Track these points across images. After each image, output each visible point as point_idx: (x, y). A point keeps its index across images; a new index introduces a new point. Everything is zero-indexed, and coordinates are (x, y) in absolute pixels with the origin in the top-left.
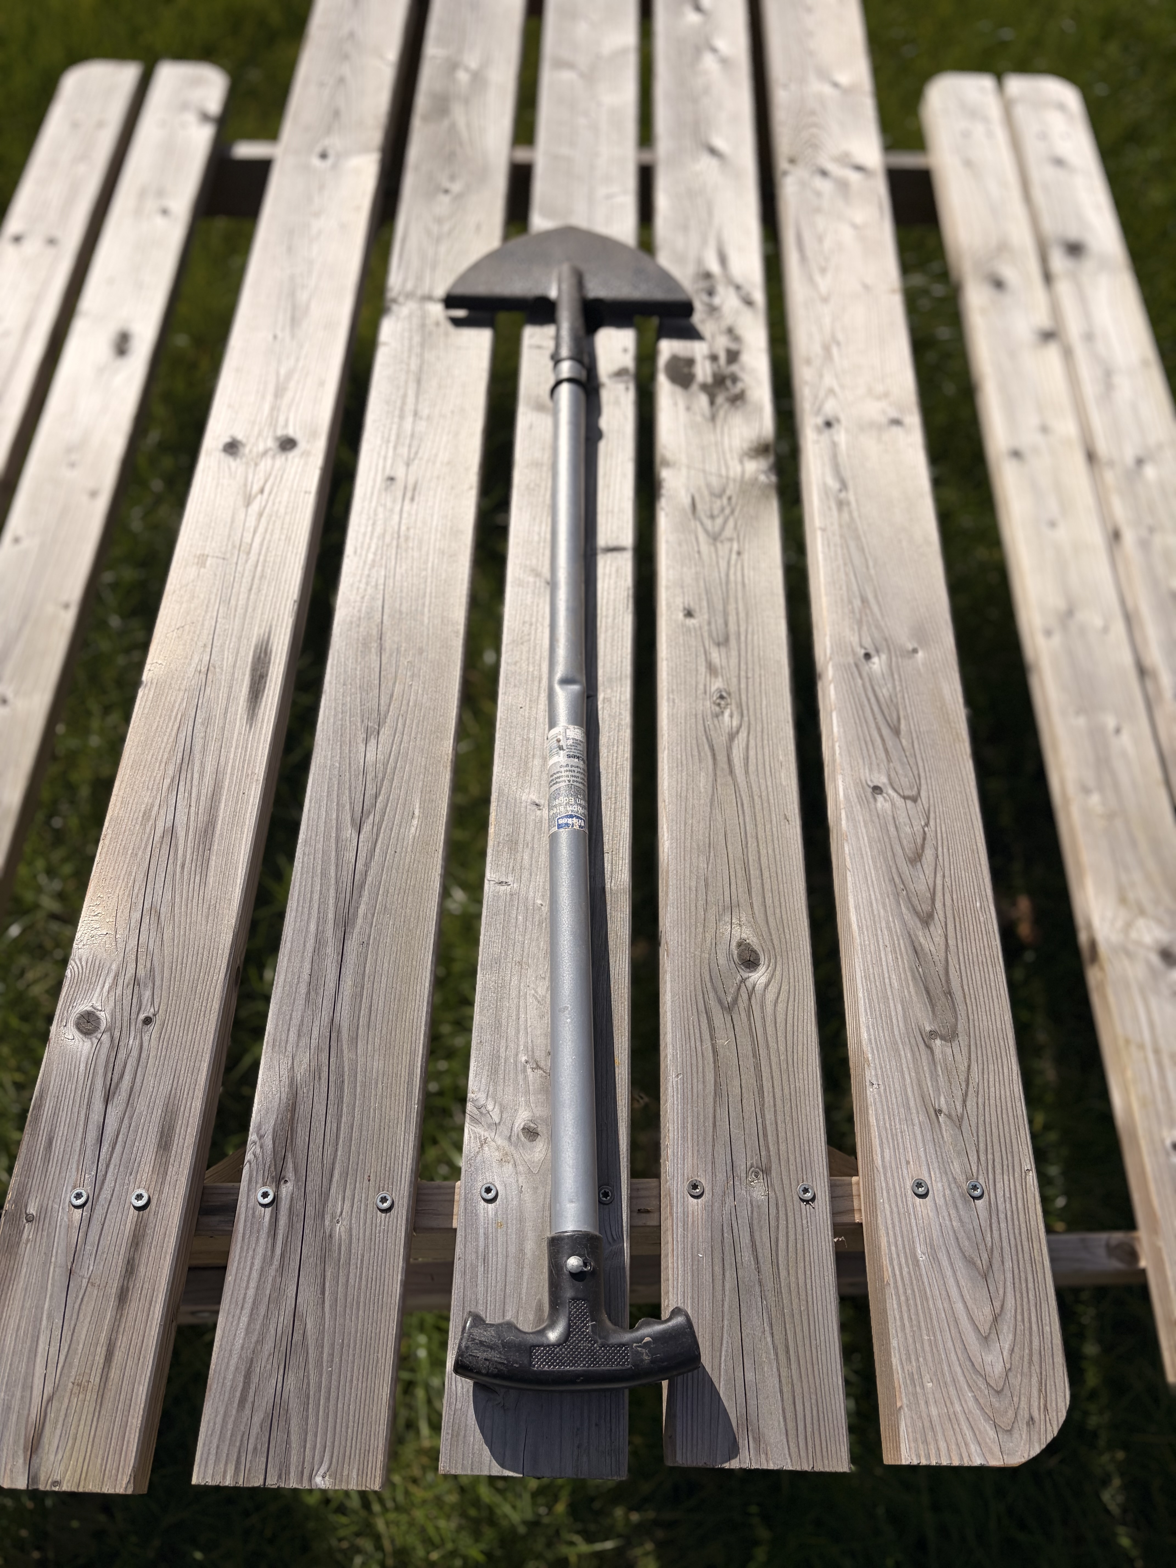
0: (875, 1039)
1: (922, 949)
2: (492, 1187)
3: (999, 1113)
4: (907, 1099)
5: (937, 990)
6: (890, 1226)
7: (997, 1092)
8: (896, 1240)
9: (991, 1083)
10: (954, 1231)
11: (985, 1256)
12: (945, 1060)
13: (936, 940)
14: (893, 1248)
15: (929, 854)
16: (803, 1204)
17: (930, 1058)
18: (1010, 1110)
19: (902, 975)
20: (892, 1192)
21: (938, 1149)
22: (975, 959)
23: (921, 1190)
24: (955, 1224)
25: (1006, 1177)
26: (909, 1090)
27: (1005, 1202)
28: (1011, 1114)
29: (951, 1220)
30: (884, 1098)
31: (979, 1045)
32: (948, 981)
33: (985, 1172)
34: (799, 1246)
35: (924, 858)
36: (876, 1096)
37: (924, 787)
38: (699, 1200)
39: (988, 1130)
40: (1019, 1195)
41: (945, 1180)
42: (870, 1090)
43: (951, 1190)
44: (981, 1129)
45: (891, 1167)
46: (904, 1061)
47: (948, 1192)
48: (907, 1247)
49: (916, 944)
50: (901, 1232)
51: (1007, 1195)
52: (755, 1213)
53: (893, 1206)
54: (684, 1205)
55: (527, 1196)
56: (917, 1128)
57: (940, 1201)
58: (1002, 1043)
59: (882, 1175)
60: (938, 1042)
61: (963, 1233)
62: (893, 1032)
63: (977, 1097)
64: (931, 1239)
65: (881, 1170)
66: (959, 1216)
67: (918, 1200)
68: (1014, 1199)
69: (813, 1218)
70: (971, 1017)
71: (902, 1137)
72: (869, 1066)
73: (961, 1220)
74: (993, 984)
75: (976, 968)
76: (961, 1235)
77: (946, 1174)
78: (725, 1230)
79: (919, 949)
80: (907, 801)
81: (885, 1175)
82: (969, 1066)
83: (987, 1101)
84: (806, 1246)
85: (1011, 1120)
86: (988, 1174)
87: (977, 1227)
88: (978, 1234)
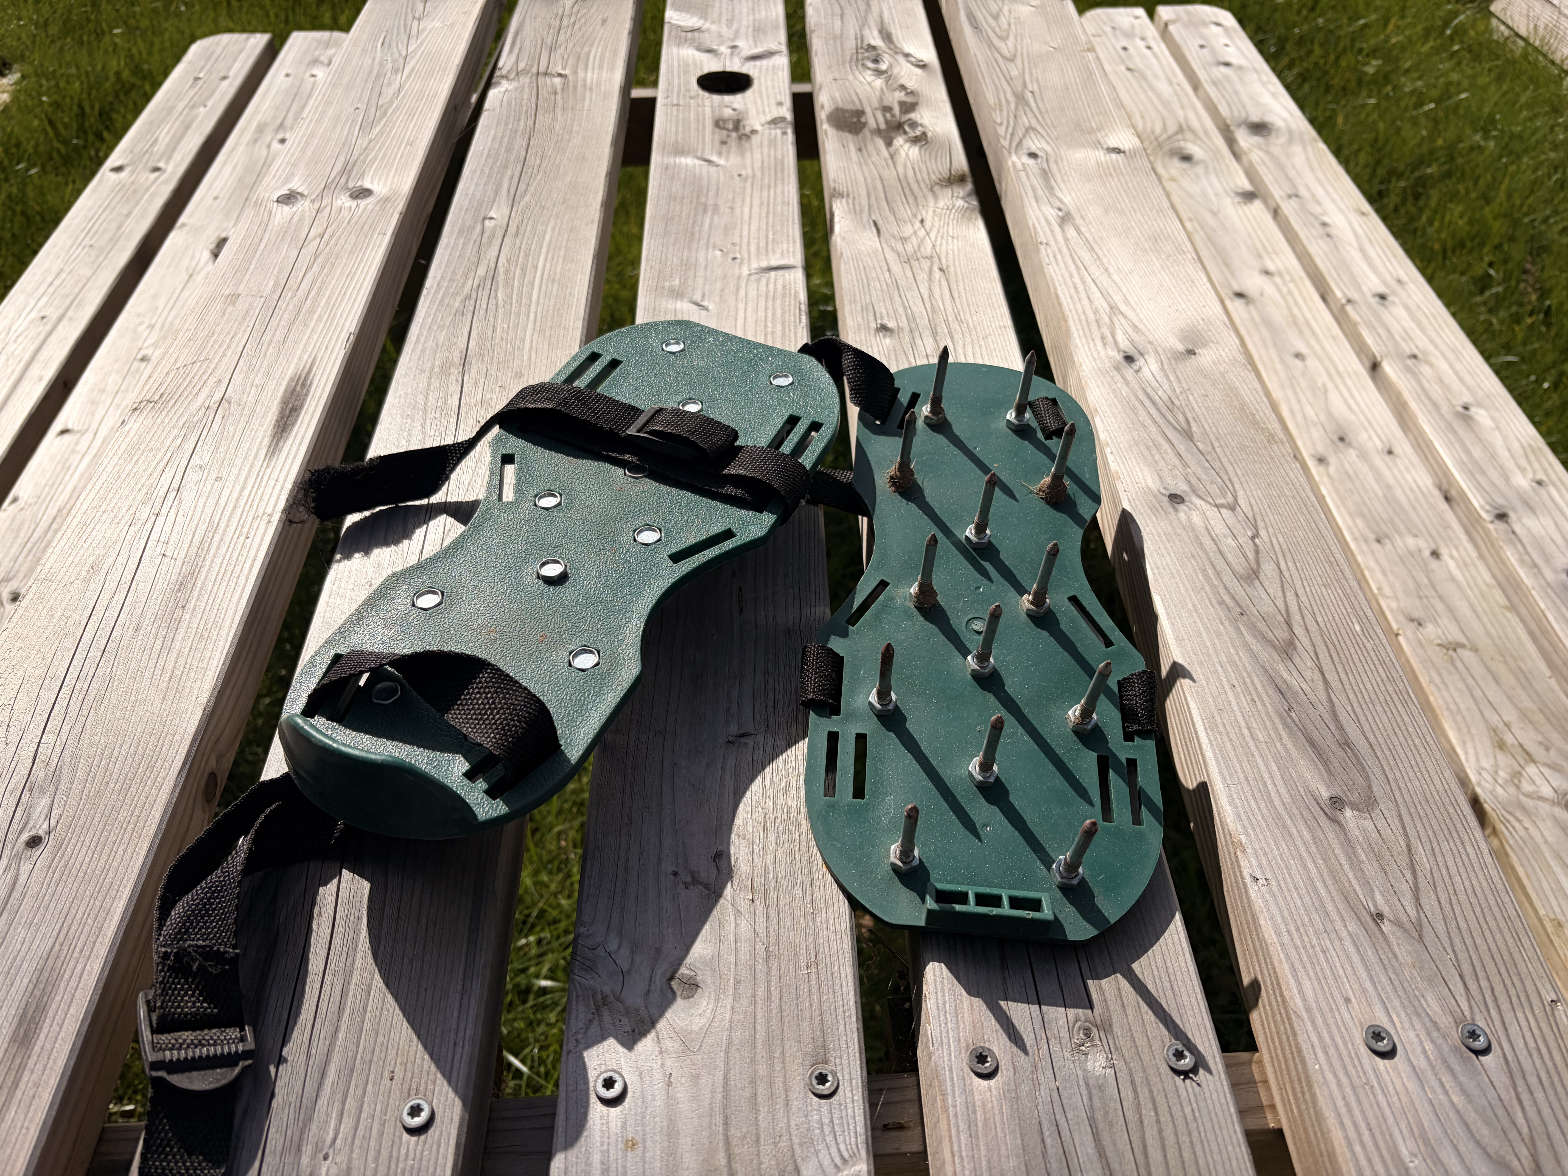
0: (1246, 812)
1: (1289, 688)
2: (616, 1077)
3: (1479, 913)
4: (1320, 899)
5: (1328, 742)
6: (1343, 1110)
7: (1467, 883)
8: (1360, 1135)
9: (1453, 870)
10: (1458, 1112)
11: (1524, 1152)
12: (1367, 838)
13: (1308, 674)
14: (1358, 1149)
15: (1268, 569)
16: (1179, 1080)
17: (1342, 837)
18: (1495, 909)
19: (1268, 723)
20: (1332, 1051)
21: (1393, 976)
22: (1373, 697)
23: (1383, 1046)
24: (1455, 1099)
25: (1520, 1015)
26: (1319, 885)
27: (1531, 1056)
28: (1498, 916)
29: (1446, 1093)
30: (1280, 899)
31: (1415, 815)
32: (1341, 728)
33: (1483, 1009)
34: (1186, 1155)
35: (1262, 574)
36: (1268, 897)
37: (1240, 493)
38: (992, 1082)
39: (1469, 941)
40: (1552, 1044)
41: (1418, 1026)
42: (1253, 890)
43: (1433, 1041)
44: (1457, 941)
45: (1320, 1009)
46: (1299, 842)
47: (1428, 1046)
48: (1382, 1145)
49: (1279, 681)
50: (1365, 1118)
51: (1532, 1045)
52: (1095, 1099)
53: (1341, 1075)
54: (968, 1092)
55: (682, 1092)
56: (1348, 943)
57: (1421, 1063)
58: (1452, 811)
59: (1308, 1024)
60: (1348, 813)
61: (1473, 1114)
62: (1272, 802)
63: (1436, 892)
64: (1421, 1127)
65: (1305, 1015)
66: (1461, 1085)
67: (1381, 1063)
68: (1544, 1050)
69: (1202, 1104)
70: (1391, 776)
71: (1327, 960)
72: (1244, 851)
73: (1464, 1091)
74: (1411, 729)
75: (1379, 708)
76: (1471, 1116)
77: (1419, 1015)
78: (1047, 1133)
79: (1284, 687)
80: (1222, 510)
81: (1313, 1021)
82: (1409, 846)
83: (1453, 898)
84: (1199, 1153)
85: (1502, 924)
86: (1488, 1011)
87: (1495, 1102)
88: (1501, 1112)
